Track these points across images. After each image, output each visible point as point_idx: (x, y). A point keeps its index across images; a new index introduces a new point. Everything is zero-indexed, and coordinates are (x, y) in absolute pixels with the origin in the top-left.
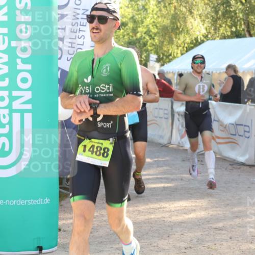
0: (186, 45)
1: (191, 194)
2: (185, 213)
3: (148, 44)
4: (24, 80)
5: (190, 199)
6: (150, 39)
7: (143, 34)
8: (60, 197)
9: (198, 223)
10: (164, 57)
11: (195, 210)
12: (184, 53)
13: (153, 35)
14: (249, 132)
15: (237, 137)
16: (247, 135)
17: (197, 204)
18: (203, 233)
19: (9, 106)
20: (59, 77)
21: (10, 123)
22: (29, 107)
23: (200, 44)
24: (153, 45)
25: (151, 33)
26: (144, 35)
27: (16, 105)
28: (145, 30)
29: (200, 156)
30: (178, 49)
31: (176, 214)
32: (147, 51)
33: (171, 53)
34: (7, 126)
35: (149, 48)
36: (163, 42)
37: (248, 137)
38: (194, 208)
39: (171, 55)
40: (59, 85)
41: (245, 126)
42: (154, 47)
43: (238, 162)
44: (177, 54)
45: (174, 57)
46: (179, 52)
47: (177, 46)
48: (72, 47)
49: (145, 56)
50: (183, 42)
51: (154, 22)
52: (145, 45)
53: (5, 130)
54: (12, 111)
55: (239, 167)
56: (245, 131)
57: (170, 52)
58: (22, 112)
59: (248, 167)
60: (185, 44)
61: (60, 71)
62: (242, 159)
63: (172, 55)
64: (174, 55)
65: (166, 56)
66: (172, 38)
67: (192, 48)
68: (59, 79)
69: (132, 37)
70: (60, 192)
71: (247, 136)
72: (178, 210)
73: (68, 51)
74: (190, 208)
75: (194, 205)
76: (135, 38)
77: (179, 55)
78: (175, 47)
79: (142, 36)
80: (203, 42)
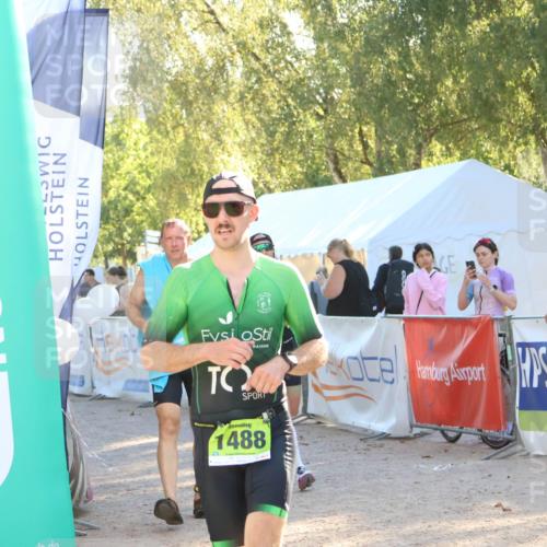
3: (135, 209)
6: (138, 200)
7: (121, 191)
13: (142, 192)
14: (392, 371)
15: (365, 384)
16: (389, 377)
24: (145, 210)
25: (138, 188)
26: (123, 193)
28: (124, 183)
32: (133, 224)
35: (137, 217)
36: (167, 204)
37: (392, 382)
41: (382, 359)
42: (147, 214)
43: (373, 432)
49: (129, 235)
51: (141, 165)
52: (128, 211)
55: (378, 443)
56: (383, 370)
59: (398, 442)
62: (382, 427)
71: (390, 380)
79: (119, 195)
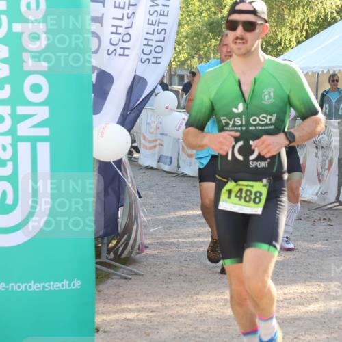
0: (306, 27)
1: (311, 274)
2: (300, 304)
4: (36, 88)
5: (309, 282)
8: (97, 278)
9: (322, 320)
10: (269, 48)
11: (317, 299)
12: (303, 41)
17: (321, 290)
18: (329, 336)
19: (12, 132)
20: (94, 83)
21: (14, 159)
22: (45, 132)
23: (330, 24)
27: (24, 129)
29: (327, 212)
30: (292, 33)
31: (286, 305)
33: (281, 40)
34: (10, 165)
38: (315, 296)
39: (280, 44)
40: (93, 95)
44: (291, 41)
45: (286, 48)
46: (294, 39)
47: (290, 28)
48: (116, 33)
50: (301, 21)
53: (7, 171)
54: (16, 140)
57: (279, 38)
58: (34, 140)
60: (303, 26)
61: (96, 72)
63: (283, 44)
64: (285, 43)
65: (272, 45)
66: (283, 15)
67: (317, 32)
68: (94, 86)
69: (215, 14)
70: (97, 269)
72: (290, 299)
73: (111, 39)
74: (310, 296)
75: (315, 290)
76: (219, 16)
77: (294, 43)
78: (288, 31)
80: (335, 21)
